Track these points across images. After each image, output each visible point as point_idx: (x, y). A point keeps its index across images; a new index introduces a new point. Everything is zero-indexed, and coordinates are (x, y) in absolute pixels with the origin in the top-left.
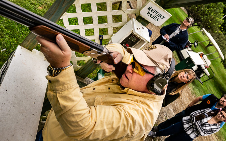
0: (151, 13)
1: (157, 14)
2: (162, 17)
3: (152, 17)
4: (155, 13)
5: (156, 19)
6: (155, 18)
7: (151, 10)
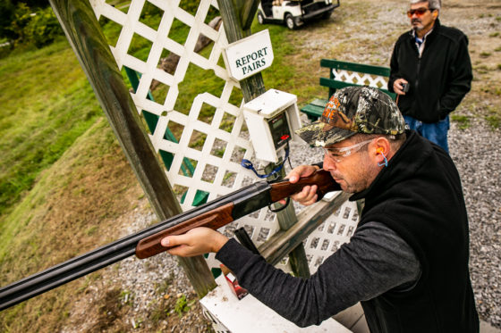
0: (246, 65)
1: (254, 57)
2: (263, 53)
3: (253, 68)
4: (250, 60)
5: (261, 64)
6: (258, 65)
7: (241, 62)
